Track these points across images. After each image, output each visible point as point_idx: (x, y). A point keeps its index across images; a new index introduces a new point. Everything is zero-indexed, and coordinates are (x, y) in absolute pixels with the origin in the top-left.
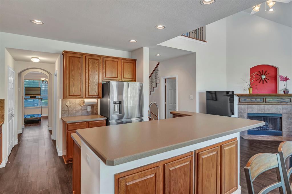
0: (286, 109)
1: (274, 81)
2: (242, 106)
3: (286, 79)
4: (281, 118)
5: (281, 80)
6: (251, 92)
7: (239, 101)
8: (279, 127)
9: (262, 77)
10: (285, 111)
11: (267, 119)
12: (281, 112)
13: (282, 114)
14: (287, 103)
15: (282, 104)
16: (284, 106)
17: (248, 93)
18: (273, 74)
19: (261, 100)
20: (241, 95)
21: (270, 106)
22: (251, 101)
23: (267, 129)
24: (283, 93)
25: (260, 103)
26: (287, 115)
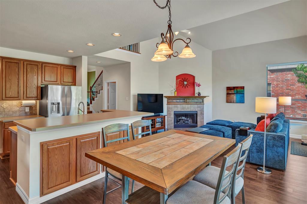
0: (200, 107)
1: (192, 86)
2: (170, 106)
3: (199, 85)
4: (197, 114)
5: (197, 86)
6: (176, 95)
7: (168, 102)
8: (195, 122)
9: (185, 83)
10: (199, 109)
11: (187, 116)
12: (197, 110)
13: (197, 112)
14: (200, 103)
15: (197, 103)
16: (198, 105)
17: (174, 96)
18: (192, 81)
19: (183, 101)
20: (169, 97)
21: (190, 105)
22: (177, 101)
23: (188, 123)
24: (197, 95)
25: (183, 104)
26: (200, 112)
